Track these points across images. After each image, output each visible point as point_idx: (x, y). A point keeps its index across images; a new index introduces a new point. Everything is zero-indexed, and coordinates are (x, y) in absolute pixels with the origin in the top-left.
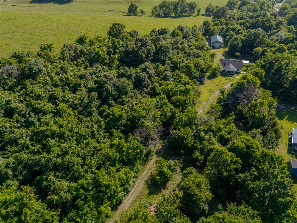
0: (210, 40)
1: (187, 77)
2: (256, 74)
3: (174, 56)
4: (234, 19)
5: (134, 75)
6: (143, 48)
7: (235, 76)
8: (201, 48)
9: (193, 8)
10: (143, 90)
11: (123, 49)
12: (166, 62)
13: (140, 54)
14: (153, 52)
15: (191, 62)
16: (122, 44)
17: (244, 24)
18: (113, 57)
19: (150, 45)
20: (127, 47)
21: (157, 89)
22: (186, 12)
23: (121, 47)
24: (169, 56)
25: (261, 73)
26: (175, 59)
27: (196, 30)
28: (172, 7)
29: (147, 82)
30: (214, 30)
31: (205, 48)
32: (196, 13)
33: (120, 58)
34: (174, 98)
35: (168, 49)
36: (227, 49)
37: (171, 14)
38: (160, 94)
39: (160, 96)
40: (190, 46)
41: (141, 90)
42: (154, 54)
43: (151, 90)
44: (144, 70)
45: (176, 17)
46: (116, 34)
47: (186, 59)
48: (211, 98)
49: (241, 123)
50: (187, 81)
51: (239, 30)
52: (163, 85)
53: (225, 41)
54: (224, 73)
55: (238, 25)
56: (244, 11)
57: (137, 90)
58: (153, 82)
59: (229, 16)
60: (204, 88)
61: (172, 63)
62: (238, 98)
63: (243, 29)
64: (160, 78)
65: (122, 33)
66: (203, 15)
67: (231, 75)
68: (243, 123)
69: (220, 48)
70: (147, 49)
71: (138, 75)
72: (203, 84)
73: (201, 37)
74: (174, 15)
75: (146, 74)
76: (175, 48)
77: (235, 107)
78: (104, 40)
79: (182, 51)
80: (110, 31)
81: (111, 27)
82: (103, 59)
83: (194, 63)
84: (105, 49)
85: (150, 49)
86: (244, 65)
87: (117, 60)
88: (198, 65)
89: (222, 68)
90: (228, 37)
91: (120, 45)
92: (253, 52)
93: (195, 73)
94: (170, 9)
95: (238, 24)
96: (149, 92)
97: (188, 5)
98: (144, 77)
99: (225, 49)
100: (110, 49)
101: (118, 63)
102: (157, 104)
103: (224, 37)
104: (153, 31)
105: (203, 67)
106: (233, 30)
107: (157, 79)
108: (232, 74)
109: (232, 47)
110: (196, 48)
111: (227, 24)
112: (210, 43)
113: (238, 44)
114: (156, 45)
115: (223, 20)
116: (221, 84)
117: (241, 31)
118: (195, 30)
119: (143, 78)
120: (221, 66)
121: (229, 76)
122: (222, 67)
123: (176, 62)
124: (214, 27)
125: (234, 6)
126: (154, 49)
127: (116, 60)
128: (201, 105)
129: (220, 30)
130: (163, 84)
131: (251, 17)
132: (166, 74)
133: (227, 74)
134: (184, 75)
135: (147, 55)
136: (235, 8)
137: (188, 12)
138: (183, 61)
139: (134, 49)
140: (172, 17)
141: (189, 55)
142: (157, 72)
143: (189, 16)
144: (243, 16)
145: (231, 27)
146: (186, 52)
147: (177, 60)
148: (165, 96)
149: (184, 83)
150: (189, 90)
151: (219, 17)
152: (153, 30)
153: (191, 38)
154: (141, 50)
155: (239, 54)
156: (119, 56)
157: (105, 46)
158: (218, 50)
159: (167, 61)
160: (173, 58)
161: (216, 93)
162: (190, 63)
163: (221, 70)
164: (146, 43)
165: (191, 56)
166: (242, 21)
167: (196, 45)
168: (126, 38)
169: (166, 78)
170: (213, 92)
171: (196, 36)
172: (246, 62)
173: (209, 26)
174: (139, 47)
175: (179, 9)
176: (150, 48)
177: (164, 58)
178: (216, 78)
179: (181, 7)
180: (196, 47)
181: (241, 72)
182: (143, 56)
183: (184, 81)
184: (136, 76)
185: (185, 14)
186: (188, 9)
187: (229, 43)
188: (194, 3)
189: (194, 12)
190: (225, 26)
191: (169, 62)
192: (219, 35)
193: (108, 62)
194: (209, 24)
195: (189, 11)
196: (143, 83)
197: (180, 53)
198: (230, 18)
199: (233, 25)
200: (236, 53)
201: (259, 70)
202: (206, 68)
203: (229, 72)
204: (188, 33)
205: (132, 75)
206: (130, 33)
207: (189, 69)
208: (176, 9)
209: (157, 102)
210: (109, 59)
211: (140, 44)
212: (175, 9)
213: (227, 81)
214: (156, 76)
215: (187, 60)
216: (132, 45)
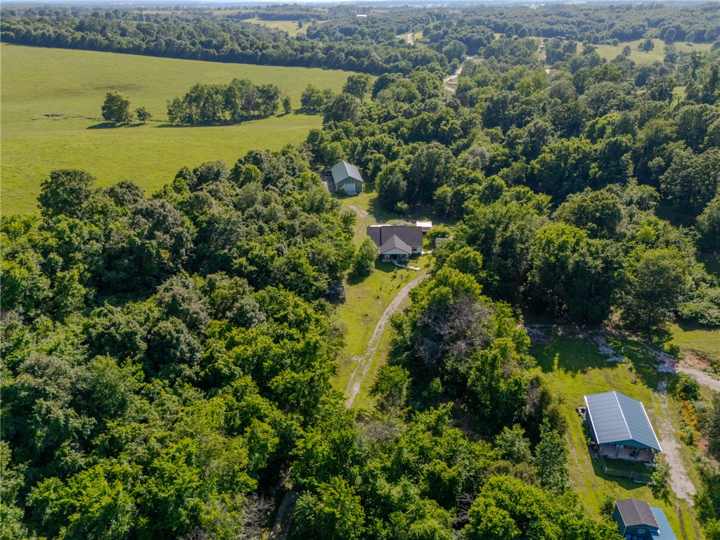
0: (331, 175)
1: (299, 300)
2: (464, 265)
3: (252, 244)
4: (371, 119)
5: (142, 331)
6: (158, 233)
7: (411, 266)
8: (316, 208)
9: (271, 98)
10: (179, 373)
11: (96, 246)
12: (235, 261)
13: (154, 252)
14: (190, 238)
15: (300, 251)
16: (90, 232)
17: (396, 130)
18: (63, 278)
19: (179, 223)
20: (108, 237)
21: (220, 364)
22: (257, 106)
23: (89, 240)
24: (239, 243)
25: (475, 260)
26: (257, 250)
27: (293, 156)
28: (220, 98)
29: (189, 344)
30: (334, 150)
31: (328, 206)
32: (281, 109)
33: (89, 275)
34: (278, 382)
35: (234, 223)
36: (374, 194)
37: (219, 114)
38: (232, 377)
39: (233, 384)
40: (287, 206)
41: (172, 376)
42: (195, 242)
43: (203, 367)
44: (173, 309)
45: (234, 121)
46: (65, 202)
47: (285, 244)
48: (371, 342)
49: (462, 403)
50: (304, 315)
51: (390, 147)
52: (237, 344)
53: (364, 175)
54: (384, 261)
55: (385, 134)
56: (388, 99)
57: (158, 381)
58: (207, 337)
59: (359, 114)
60: (348, 314)
61: (251, 262)
62: (439, 338)
63: (399, 145)
64: (225, 321)
65: (87, 197)
66: (297, 112)
67: (400, 263)
68: (467, 403)
69: (358, 193)
70: (172, 236)
71: (156, 329)
72: (343, 301)
73: (309, 173)
74: (227, 115)
75: (178, 321)
76: (252, 217)
77: (440, 362)
78: (28, 226)
79: (271, 223)
80: (46, 195)
81: (47, 182)
82: (31, 290)
83: (308, 254)
84: (34, 258)
85: (182, 233)
86: (424, 233)
87: (81, 281)
88: (321, 257)
89: (376, 250)
90: (371, 166)
91: (83, 238)
92: (434, 198)
93: (316, 279)
94: (214, 103)
95: (384, 131)
96: (197, 374)
97: (258, 90)
98: (174, 333)
99: (371, 194)
100: (51, 255)
101: (84, 291)
102: (229, 414)
103: (361, 164)
104: (181, 175)
105: (333, 259)
106: (377, 146)
107: (217, 325)
108: (403, 260)
109: (386, 191)
110: (304, 211)
111: (359, 134)
112: (332, 183)
113: (398, 183)
114: (197, 217)
115: (350, 124)
116: (385, 294)
117: (395, 149)
118: (291, 159)
119: (172, 336)
120: (374, 246)
121: (400, 268)
122: (377, 248)
123: (259, 257)
124: (334, 144)
125: (363, 88)
126: (193, 229)
127: (77, 285)
128: (352, 367)
129: (348, 150)
130: (237, 339)
131: (408, 115)
132: (242, 307)
133: (391, 263)
134: (291, 298)
135: (175, 250)
136: (366, 91)
137: (262, 107)
138: (280, 252)
139: (131, 242)
140: (226, 123)
141: (291, 233)
142: (212, 304)
143: (266, 117)
144: (389, 113)
145: (371, 139)
146: (282, 223)
147: (262, 251)
148: (249, 378)
149: (296, 320)
150: (315, 348)
151: (338, 118)
152: (181, 172)
153: (286, 183)
154: (154, 243)
155: (405, 206)
156: (85, 270)
157: (34, 247)
158: (354, 198)
159: (236, 258)
160: (251, 249)
161: (379, 324)
162: (300, 257)
163: (375, 256)
164: (165, 217)
165: (298, 234)
166: (390, 123)
167: (302, 200)
168: (100, 213)
169: (242, 320)
170: (372, 320)
171: (298, 173)
172: (426, 224)
173: (320, 143)
174: (146, 233)
175: (239, 102)
176: (180, 229)
177: (226, 251)
178: (370, 278)
179: (242, 97)
180: (303, 206)
181: (423, 253)
182: (163, 255)
183: (295, 315)
184: (149, 332)
185: (256, 113)
186: (260, 101)
187: (377, 180)
188: (271, 86)
189: (275, 107)
190: (357, 140)
191: (243, 260)
192: (349, 161)
193: (51, 295)
194: (322, 139)
195: (263, 104)
196: (174, 353)
197: (267, 229)
198: (363, 118)
199: (373, 134)
200: (399, 204)
201: (468, 252)
202: (342, 261)
203: (394, 257)
204: (274, 168)
205: (136, 334)
206: (112, 193)
207: (299, 273)
208: (231, 102)
209: (230, 408)
210: (52, 286)
211: (146, 225)
212: (229, 103)
213: (396, 282)
214: (210, 314)
215: (289, 246)
216: (121, 229)
